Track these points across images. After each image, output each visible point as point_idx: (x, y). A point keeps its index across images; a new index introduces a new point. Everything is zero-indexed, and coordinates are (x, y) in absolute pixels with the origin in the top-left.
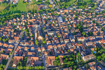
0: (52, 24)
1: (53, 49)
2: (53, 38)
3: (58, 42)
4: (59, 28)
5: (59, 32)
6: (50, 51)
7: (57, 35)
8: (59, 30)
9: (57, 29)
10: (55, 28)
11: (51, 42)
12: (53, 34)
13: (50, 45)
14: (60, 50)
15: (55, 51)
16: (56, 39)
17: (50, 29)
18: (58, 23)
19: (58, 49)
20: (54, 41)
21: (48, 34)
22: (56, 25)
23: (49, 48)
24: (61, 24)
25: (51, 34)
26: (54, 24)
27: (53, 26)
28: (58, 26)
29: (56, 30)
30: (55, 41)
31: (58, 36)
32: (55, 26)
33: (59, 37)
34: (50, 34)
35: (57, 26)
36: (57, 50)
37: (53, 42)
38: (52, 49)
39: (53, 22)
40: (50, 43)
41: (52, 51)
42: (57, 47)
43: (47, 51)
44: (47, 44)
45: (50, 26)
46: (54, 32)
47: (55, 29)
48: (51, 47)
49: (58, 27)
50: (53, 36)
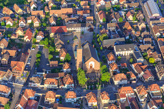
0: (127, 23)
1: (137, 99)
2: (133, 66)
3: (150, 77)
4: (149, 36)
5: (150, 45)
6: (126, 105)
7: (144, 57)
8: (149, 39)
9: (145, 37)
10: (137, 34)
11: (129, 77)
12: (132, 52)
13: (125, 85)
14: (158, 101)
15: (143, 106)
16: (144, 67)
17: (121, 37)
18: (144, 20)
19: (150, 99)
20: (136, 75)
21: (117, 53)
22: (140, 27)
23: (124, 96)
24: (156, 22)
25: (127, 53)
26: (132, 24)
27: (130, 28)
28: (147, 29)
29: (140, 43)
30: (140, 76)
31: (148, 60)
32: (137, 29)
33: (152, 61)
34: (121, 53)
35: (143, 30)
36: (148, 102)
37: (133, 77)
38: (131, 100)
39: (131, 18)
40: (126, 82)
41: (132, 104)
42: (148, 93)
43: (116, 103)
44: (116, 82)
45: (121, 28)
46: (135, 47)
47: (136, 38)
48: (128, 93)
49: (146, 33)
50: (131, 60)
